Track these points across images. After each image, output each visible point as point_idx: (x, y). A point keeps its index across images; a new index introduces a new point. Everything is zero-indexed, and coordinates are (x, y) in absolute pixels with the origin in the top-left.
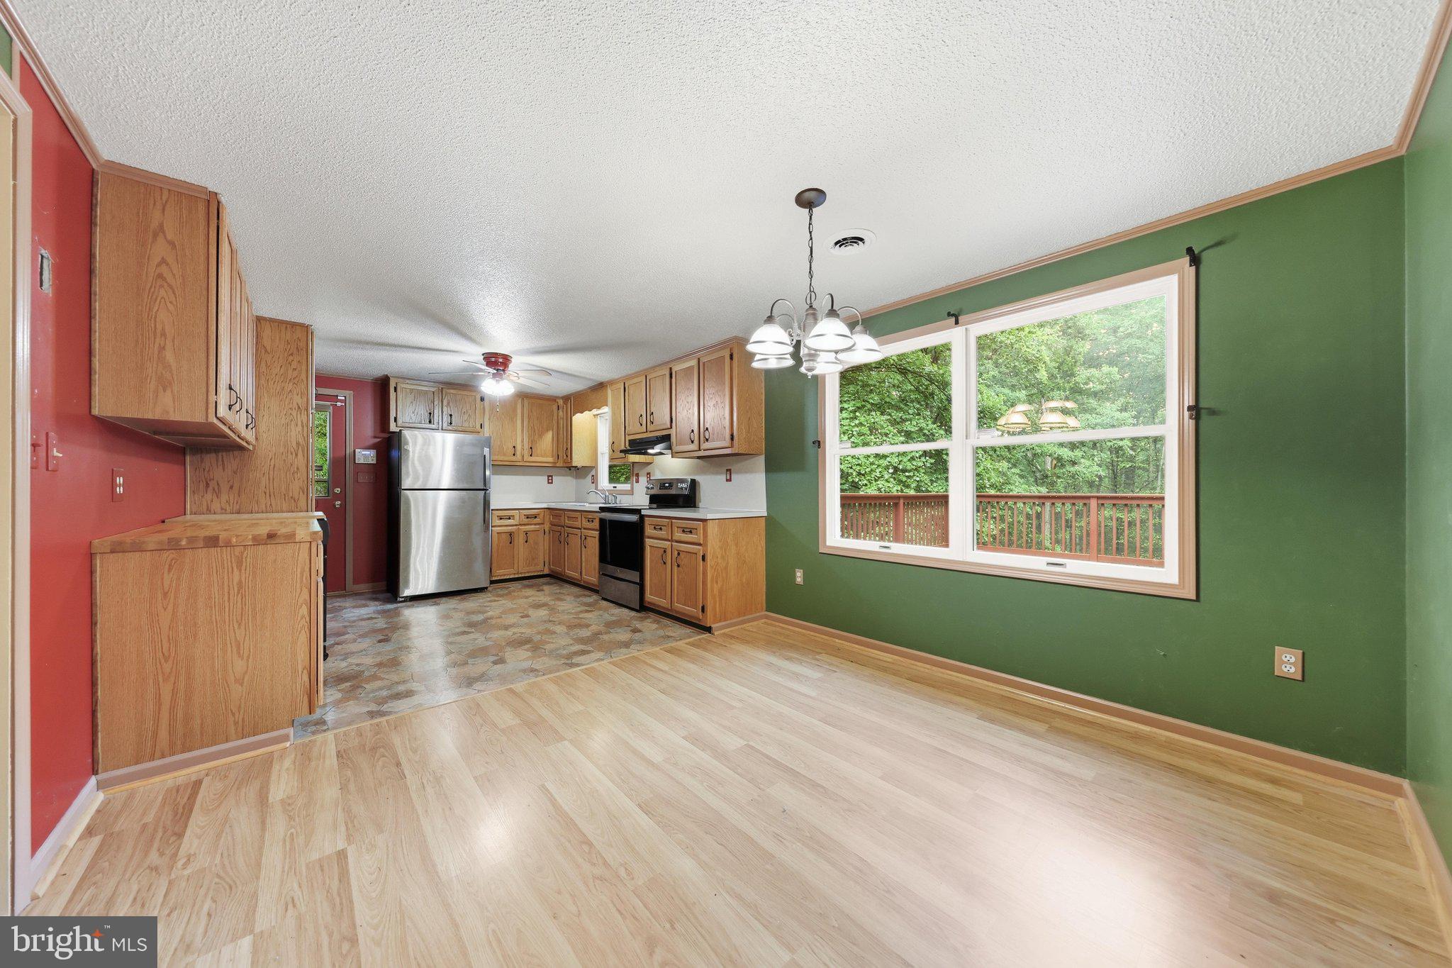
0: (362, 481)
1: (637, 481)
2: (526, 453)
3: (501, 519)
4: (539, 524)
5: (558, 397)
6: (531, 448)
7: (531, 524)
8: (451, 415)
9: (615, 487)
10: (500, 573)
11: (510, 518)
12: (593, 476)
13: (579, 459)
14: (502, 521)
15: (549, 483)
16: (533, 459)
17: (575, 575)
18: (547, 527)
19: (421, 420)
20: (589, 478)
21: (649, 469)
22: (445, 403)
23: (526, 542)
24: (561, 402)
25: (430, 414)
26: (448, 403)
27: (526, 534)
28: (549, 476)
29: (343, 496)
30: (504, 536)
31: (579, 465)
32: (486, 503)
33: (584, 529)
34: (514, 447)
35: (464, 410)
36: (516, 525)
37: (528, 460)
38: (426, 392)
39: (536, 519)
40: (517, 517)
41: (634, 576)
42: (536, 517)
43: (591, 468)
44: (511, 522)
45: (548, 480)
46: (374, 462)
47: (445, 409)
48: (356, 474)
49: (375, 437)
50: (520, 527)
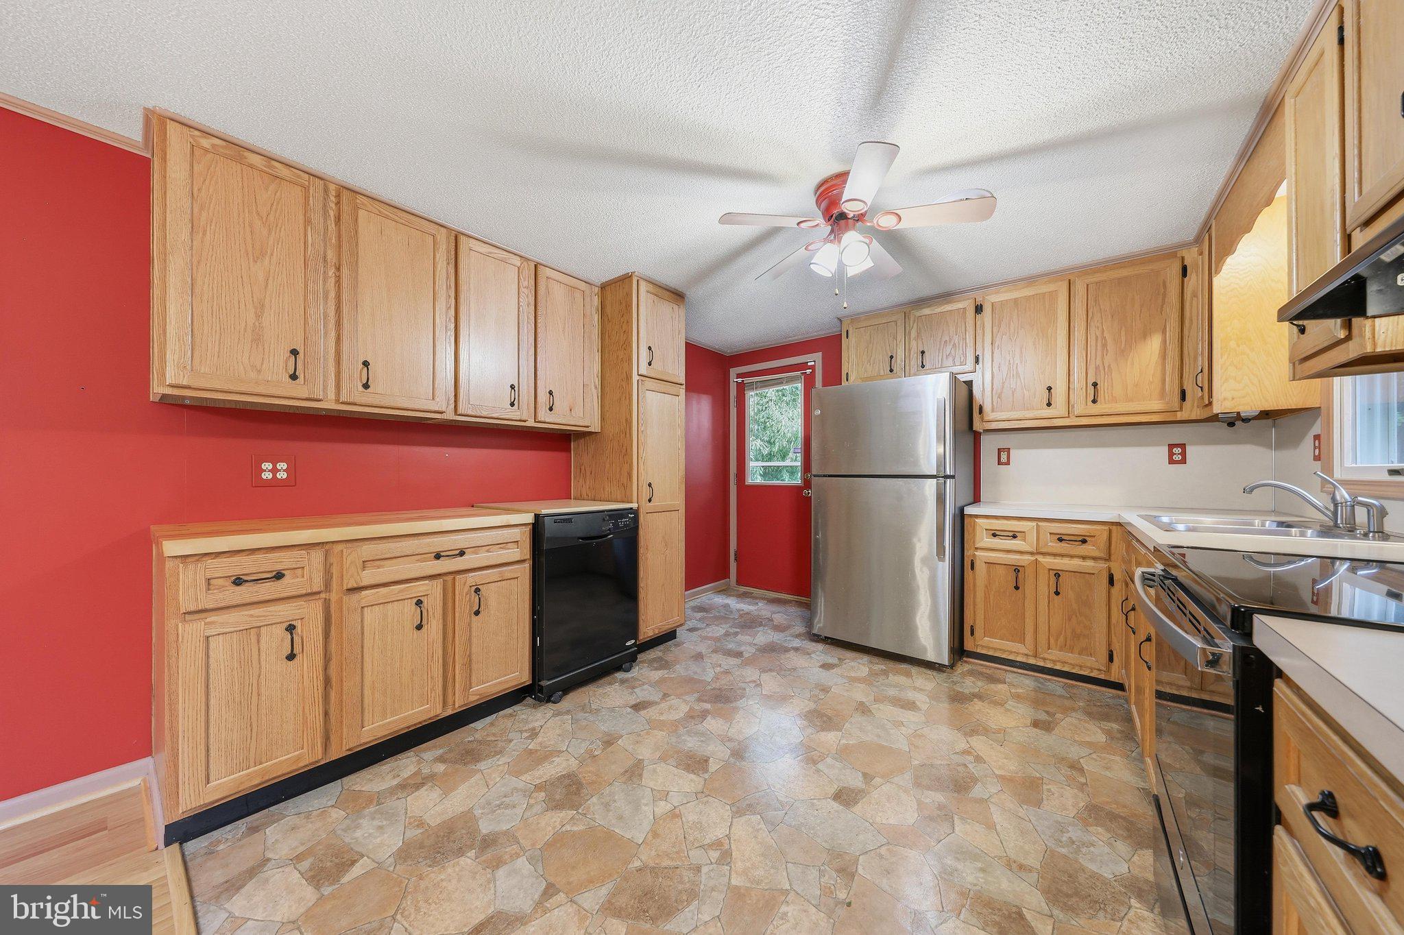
2: (1084, 397)
3: (995, 536)
4: (1089, 558)
7: (1072, 557)
8: (923, 353)
14: (999, 540)
15: (1171, 461)
18: (1116, 568)
20: (1308, 444)
23: (1057, 593)
24: (1192, 254)
25: (892, 357)
27: (1057, 576)
28: (1171, 446)
30: (1001, 571)
31: (1243, 410)
35: (946, 337)
36: (1031, 554)
37: (1085, 412)
39: (1084, 546)
40: (1032, 537)
42: (1084, 541)
43: (1306, 414)
44: (1017, 544)
45: (1171, 454)
50: (1040, 558)
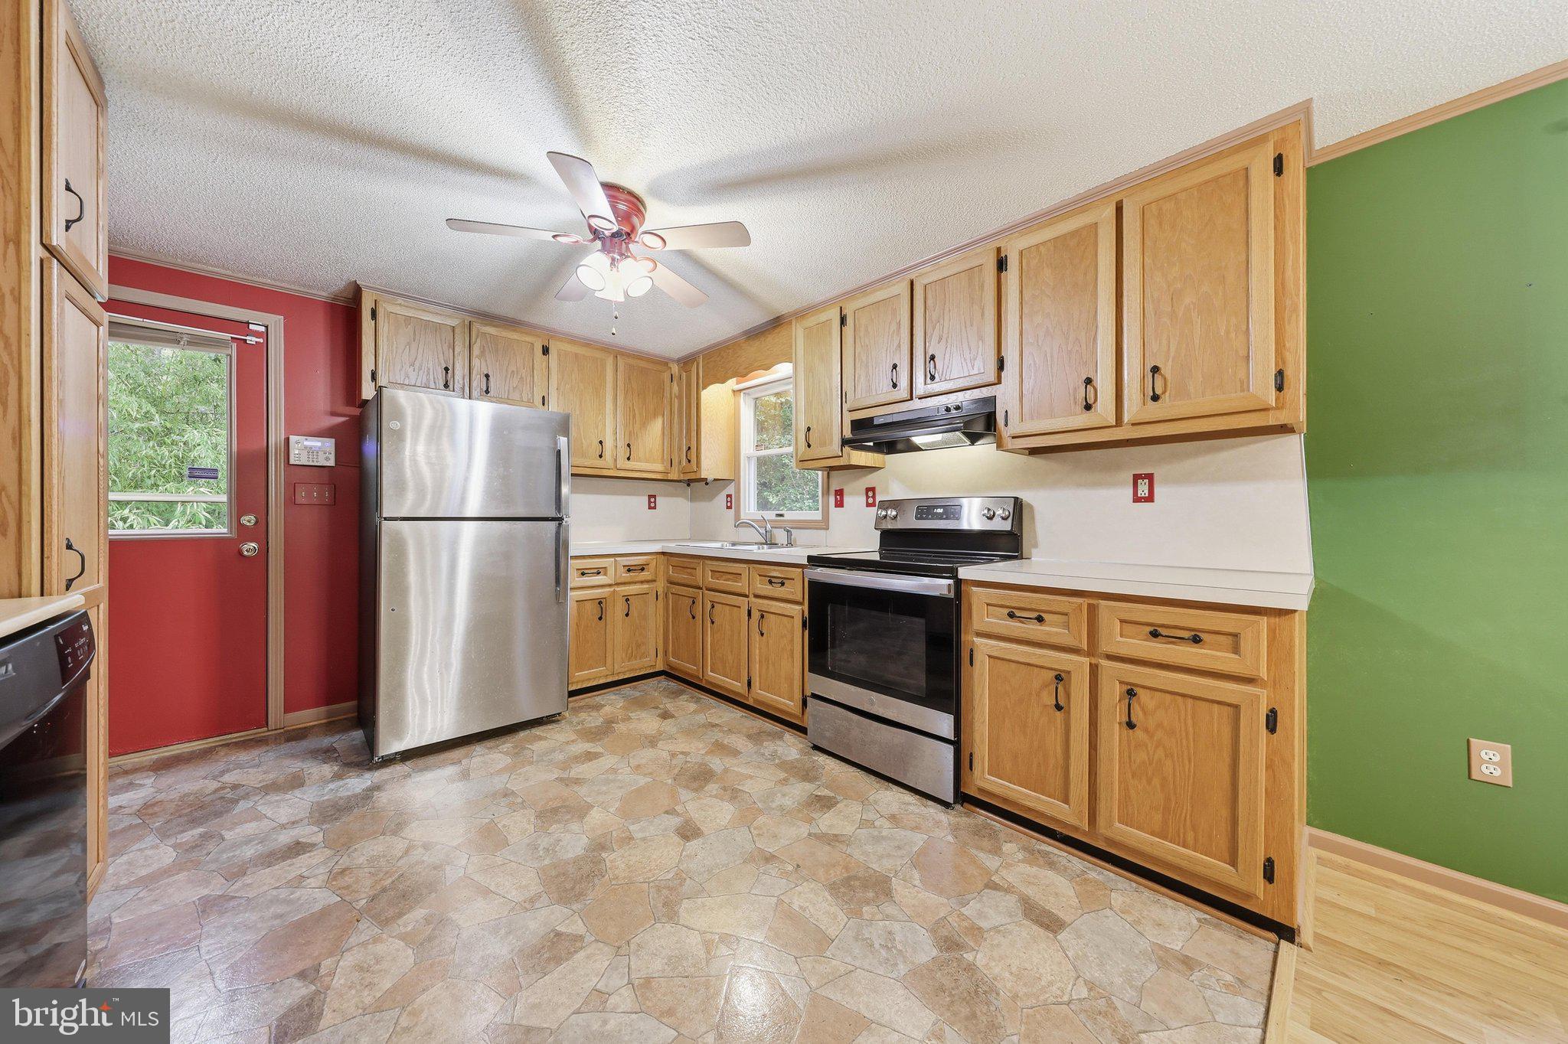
0: (304, 501)
1: (840, 504)
2: (622, 453)
3: (583, 574)
4: (648, 582)
5: (673, 361)
6: (629, 445)
7: (636, 583)
8: (487, 376)
9: (781, 515)
10: (583, 677)
11: (599, 573)
12: (728, 496)
13: (711, 466)
14: (585, 578)
15: (650, 508)
16: (630, 465)
17: (737, 686)
18: (661, 586)
19: (428, 380)
20: (721, 499)
21: (870, 480)
22: (476, 351)
23: (627, 615)
24: (675, 369)
25: (447, 369)
26: (483, 353)
27: (627, 600)
28: (650, 497)
29: (260, 532)
30: (588, 608)
31: (710, 478)
32: (560, 545)
33: (756, 596)
34: (601, 442)
35: (513, 368)
36: (610, 585)
37: (623, 467)
38: (437, 328)
39: (644, 573)
40: (611, 571)
41: (943, 723)
42: (643, 569)
43: (729, 481)
44: (600, 579)
45: (650, 502)
46: (332, 463)
47: (476, 362)
48: (291, 488)
49: (333, 414)
50: (617, 589)
